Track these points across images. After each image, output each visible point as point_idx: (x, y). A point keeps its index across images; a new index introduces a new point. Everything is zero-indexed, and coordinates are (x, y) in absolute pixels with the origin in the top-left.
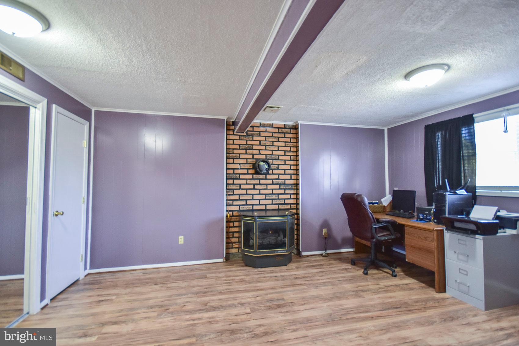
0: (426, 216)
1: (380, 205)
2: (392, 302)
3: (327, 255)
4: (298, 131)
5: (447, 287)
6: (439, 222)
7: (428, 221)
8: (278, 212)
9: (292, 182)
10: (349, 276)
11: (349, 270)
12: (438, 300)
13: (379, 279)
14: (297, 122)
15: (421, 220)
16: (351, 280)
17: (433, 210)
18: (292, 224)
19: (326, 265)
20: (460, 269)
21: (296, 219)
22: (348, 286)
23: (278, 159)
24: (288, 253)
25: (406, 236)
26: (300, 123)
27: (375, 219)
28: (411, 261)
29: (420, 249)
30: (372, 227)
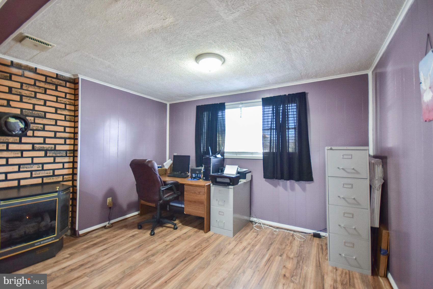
0: (197, 175)
1: (163, 168)
2: (178, 256)
3: (112, 226)
4: (78, 86)
5: (211, 227)
6: (207, 179)
7: (199, 178)
8: (42, 187)
9: (67, 147)
10: (137, 244)
11: (136, 236)
12: (207, 240)
13: (165, 235)
14: (77, 75)
15: (194, 178)
16: (140, 246)
17: (202, 170)
18: (66, 200)
19: (111, 238)
20: (219, 212)
21: (71, 193)
22: (138, 256)
23: (45, 117)
24: (58, 240)
25: (185, 193)
26: (81, 77)
27: (163, 182)
28: (188, 213)
29: (195, 202)
30: (160, 190)
